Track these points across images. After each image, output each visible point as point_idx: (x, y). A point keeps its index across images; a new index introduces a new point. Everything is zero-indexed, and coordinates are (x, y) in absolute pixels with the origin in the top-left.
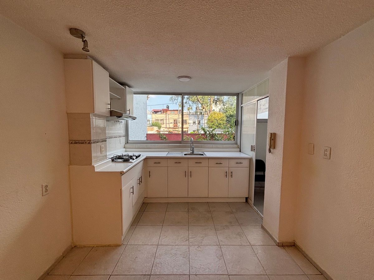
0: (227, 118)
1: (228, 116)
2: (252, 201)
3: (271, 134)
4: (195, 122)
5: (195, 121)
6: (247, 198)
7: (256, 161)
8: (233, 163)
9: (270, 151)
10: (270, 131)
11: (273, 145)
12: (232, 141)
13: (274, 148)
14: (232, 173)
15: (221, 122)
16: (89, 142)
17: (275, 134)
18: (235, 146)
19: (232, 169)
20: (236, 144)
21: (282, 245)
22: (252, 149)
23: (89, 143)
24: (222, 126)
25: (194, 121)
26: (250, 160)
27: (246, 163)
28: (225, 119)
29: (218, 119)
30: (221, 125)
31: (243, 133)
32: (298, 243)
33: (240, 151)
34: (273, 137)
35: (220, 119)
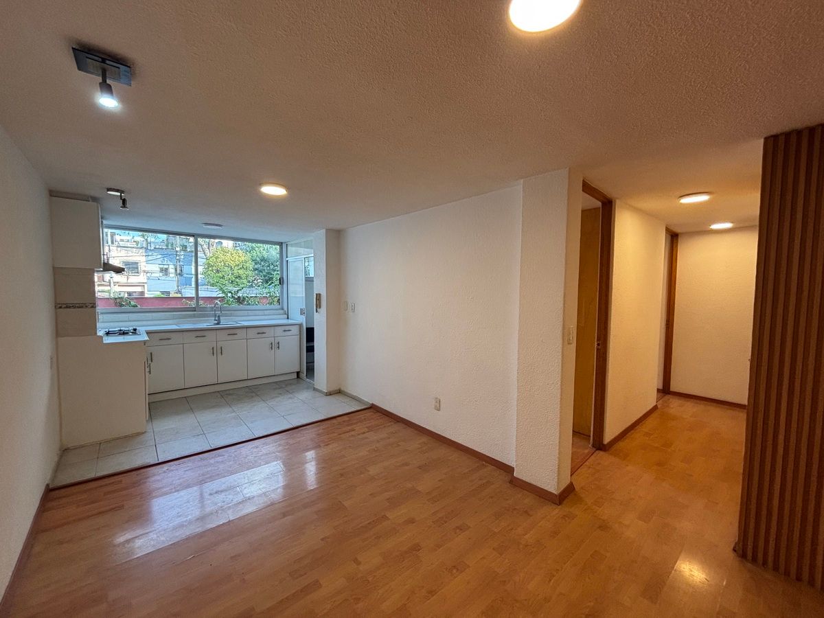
0: (256, 264)
1: (258, 259)
2: (304, 375)
3: (317, 294)
4: (167, 269)
5: (165, 267)
6: (298, 373)
7: (307, 329)
8: (279, 331)
9: (317, 312)
10: (316, 292)
11: (319, 305)
12: (276, 306)
13: (320, 307)
14: (278, 343)
15: (241, 272)
16: (91, 305)
17: (320, 294)
18: (282, 311)
19: (277, 340)
20: (283, 309)
21: (329, 394)
22: (302, 313)
23: (92, 307)
24: (245, 281)
25: (162, 266)
26: (300, 325)
27: (295, 330)
28: (251, 265)
29: (232, 264)
30: (241, 278)
31: (291, 295)
32: (342, 389)
33: (288, 318)
34: (319, 296)
35: (238, 265)
